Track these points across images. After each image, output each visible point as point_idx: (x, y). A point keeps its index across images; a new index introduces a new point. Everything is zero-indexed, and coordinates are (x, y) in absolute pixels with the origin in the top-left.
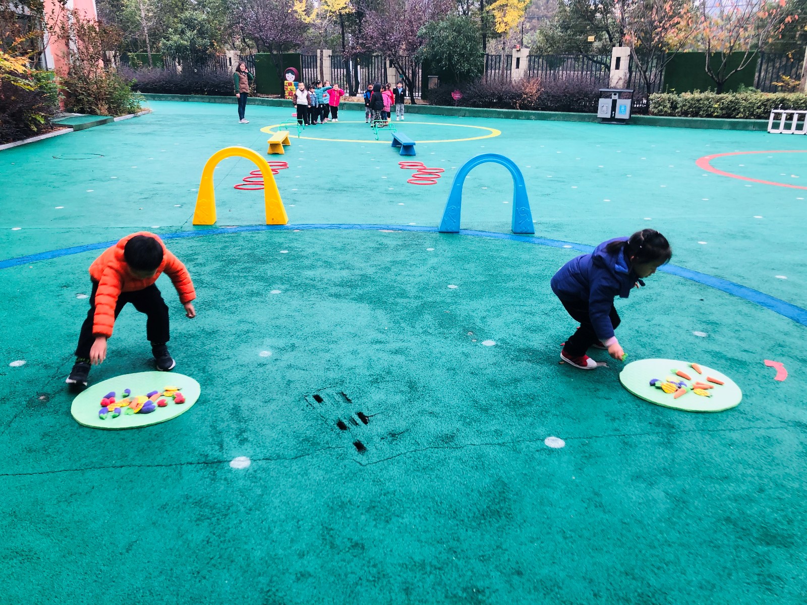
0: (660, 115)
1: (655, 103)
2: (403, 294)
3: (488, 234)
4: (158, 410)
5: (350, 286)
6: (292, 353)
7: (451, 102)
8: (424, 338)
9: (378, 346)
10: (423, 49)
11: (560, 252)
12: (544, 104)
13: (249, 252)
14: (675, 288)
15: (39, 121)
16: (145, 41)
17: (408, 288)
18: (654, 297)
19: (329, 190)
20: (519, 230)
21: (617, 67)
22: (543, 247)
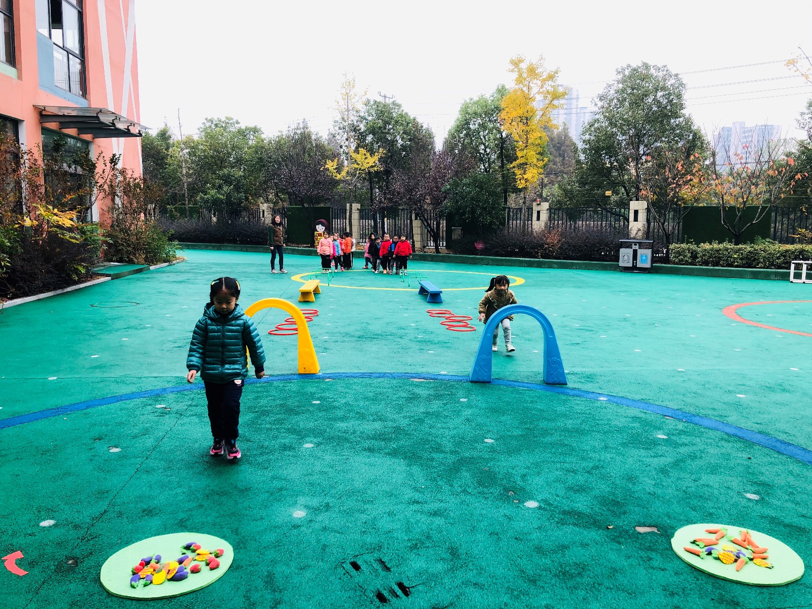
0: (681, 264)
1: (674, 253)
2: (438, 449)
3: (521, 384)
4: (191, 576)
5: (384, 440)
6: (327, 513)
7: (474, 252)
8: (463, 497)
9: (416, 507)
10: (447, 203)
11: (596, 405)
12: (566, 254)
13: (281, 402)
14: (720, 444)
15: (80, 271)
16: (184, 195)
17: (444, 442)
18: (698, 454)
19: (359, 337)
20: (551, 381)
21: (636, 219)
22: (578, 398)
